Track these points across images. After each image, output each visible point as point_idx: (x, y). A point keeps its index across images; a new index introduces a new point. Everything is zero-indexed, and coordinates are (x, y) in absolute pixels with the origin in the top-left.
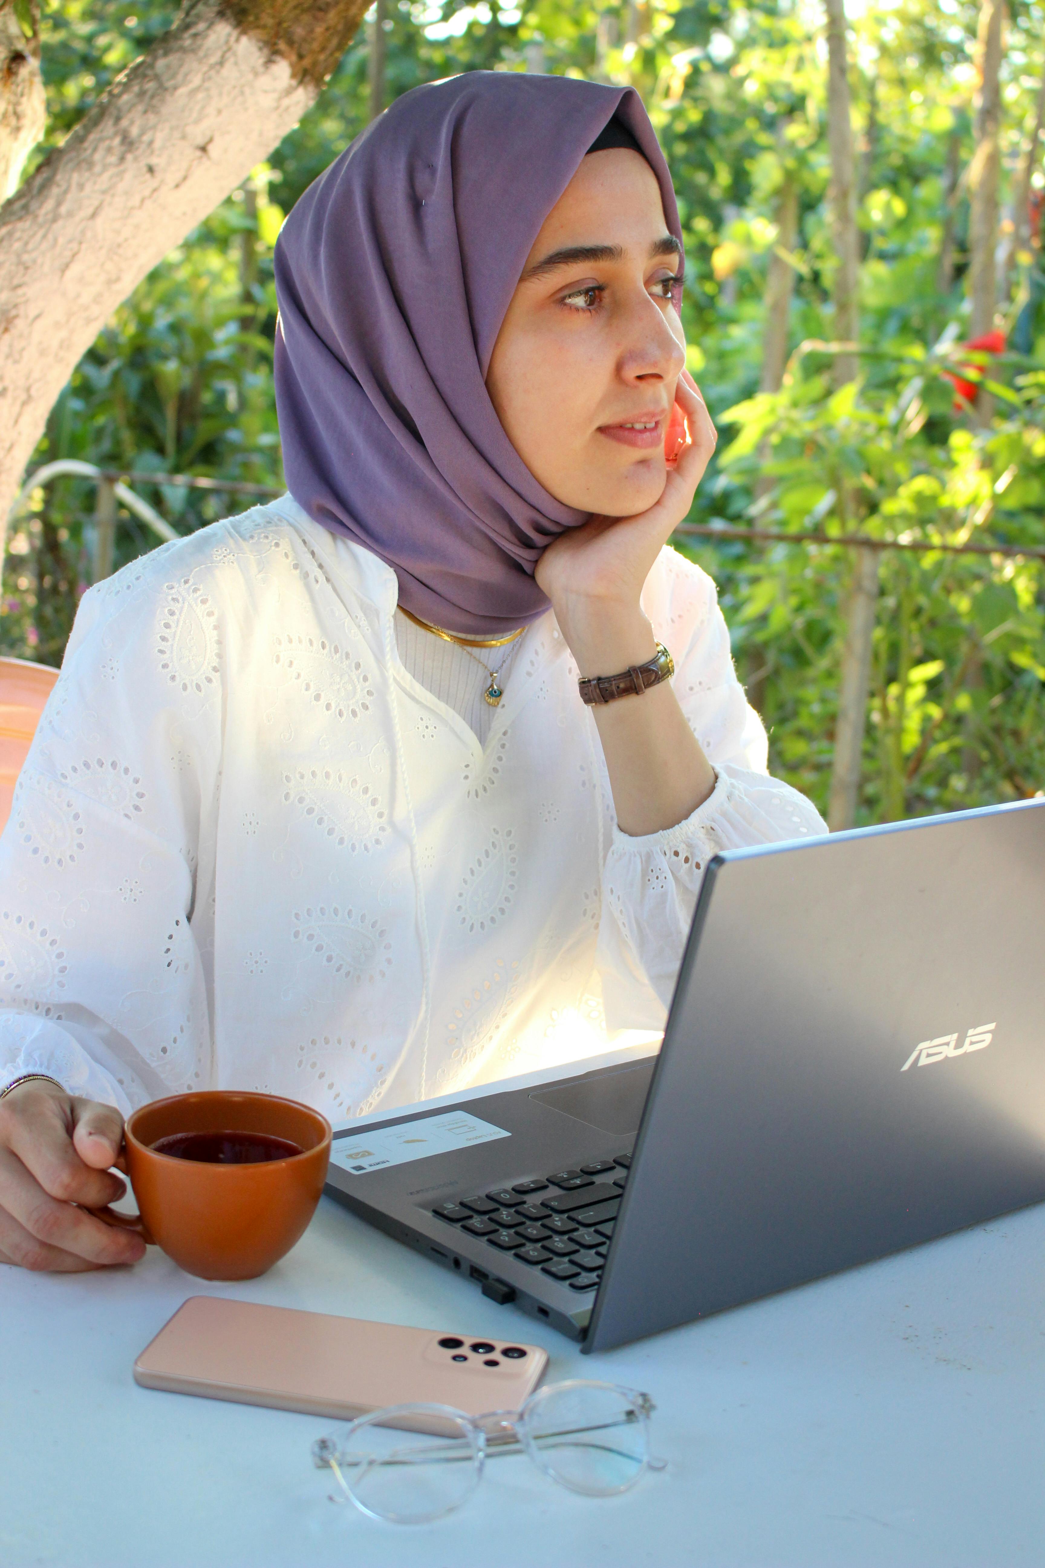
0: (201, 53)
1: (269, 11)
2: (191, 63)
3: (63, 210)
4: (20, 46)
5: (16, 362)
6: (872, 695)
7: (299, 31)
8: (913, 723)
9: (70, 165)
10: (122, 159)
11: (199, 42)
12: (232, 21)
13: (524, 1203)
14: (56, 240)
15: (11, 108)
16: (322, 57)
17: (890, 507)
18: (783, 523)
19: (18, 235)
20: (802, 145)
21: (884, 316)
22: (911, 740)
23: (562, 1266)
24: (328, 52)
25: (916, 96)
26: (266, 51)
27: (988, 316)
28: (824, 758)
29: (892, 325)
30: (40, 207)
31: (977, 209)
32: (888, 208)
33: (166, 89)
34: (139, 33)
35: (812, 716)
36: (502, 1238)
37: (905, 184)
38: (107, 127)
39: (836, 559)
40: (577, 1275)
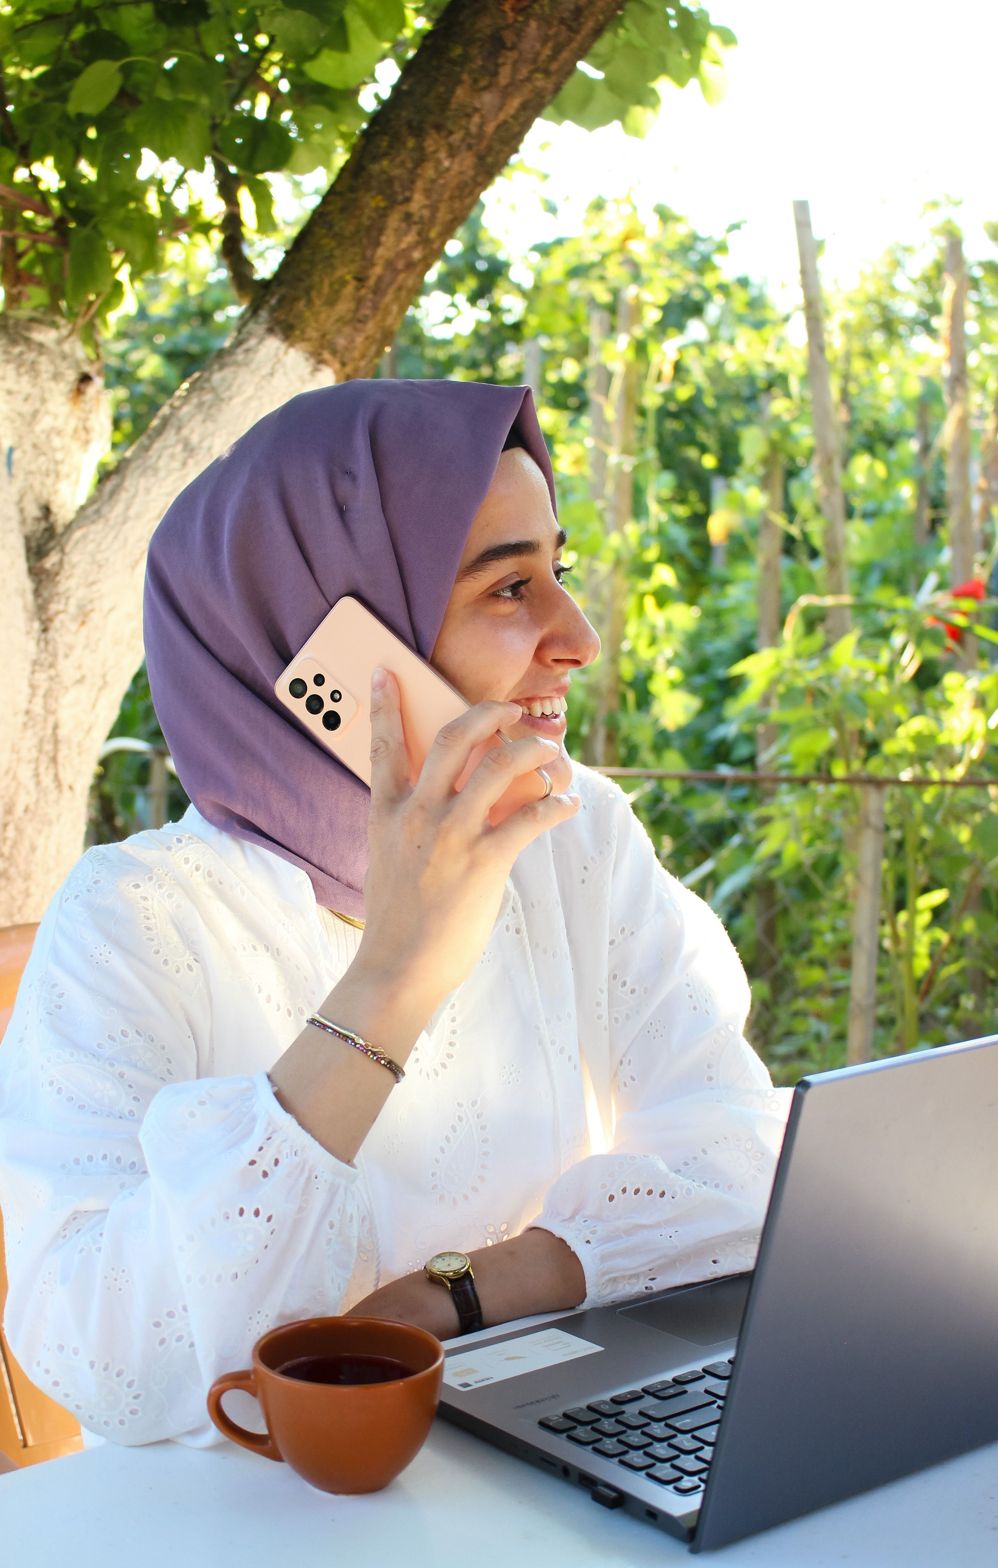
0: (253, 366)
1: (314, 325)
2: (244, 375)
3: (132, 512)
4: (87, 369)
5: (93, 652)
6: (883, 923)
7: (341, 342)
8: (922, 948)
9: (138, 472)
10: (184, 464)
11: (251, 355)
12: (281, 336)
13: (623, 1412)
14: (126, 540)
15: (81, 425)
16: (362, 364)
17: (890, 747)
18: (791, 766)
19: (91, 537)
20: (786, 417)
21: (865, 571)
22: (922, 964)
23: (664, 1471)
24: (367, 359)
25: (883, 367)
26: (312, 361)
27: (968, 565)
28: (841, 983)
29: (875, 577)
30: (111, 511)
31: (949, 468)
32: (871, 471)
33: (222, 400)
34: (168, 347)
35: (825, 945)
36: (606, 1446)
37: (880, 448)
38: (170, 436)
39: (841, 798)
40: (680, 1479)
